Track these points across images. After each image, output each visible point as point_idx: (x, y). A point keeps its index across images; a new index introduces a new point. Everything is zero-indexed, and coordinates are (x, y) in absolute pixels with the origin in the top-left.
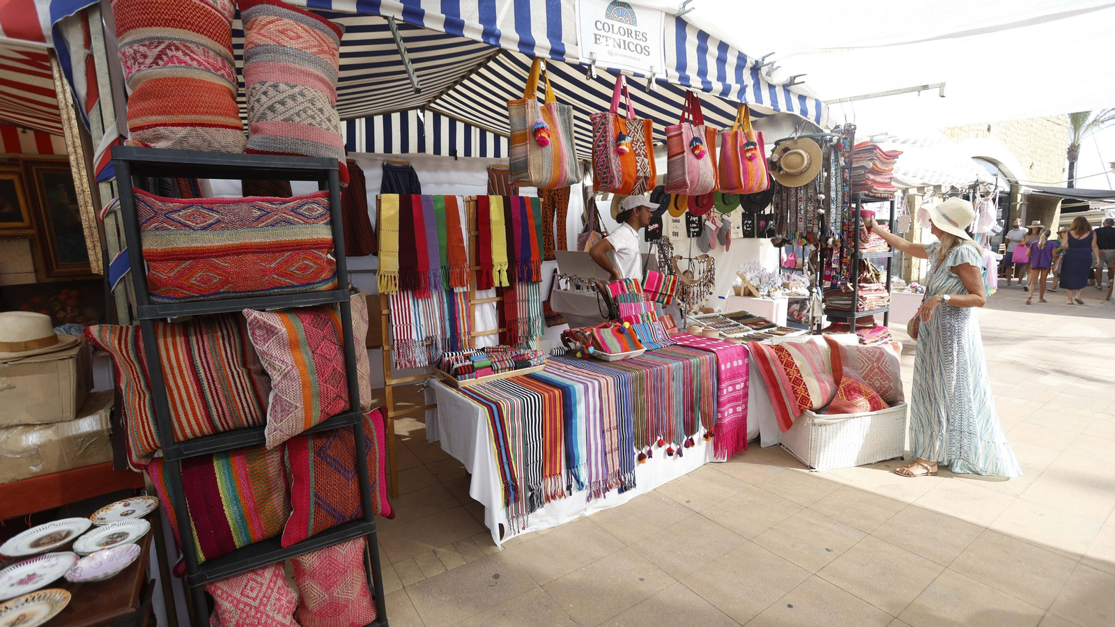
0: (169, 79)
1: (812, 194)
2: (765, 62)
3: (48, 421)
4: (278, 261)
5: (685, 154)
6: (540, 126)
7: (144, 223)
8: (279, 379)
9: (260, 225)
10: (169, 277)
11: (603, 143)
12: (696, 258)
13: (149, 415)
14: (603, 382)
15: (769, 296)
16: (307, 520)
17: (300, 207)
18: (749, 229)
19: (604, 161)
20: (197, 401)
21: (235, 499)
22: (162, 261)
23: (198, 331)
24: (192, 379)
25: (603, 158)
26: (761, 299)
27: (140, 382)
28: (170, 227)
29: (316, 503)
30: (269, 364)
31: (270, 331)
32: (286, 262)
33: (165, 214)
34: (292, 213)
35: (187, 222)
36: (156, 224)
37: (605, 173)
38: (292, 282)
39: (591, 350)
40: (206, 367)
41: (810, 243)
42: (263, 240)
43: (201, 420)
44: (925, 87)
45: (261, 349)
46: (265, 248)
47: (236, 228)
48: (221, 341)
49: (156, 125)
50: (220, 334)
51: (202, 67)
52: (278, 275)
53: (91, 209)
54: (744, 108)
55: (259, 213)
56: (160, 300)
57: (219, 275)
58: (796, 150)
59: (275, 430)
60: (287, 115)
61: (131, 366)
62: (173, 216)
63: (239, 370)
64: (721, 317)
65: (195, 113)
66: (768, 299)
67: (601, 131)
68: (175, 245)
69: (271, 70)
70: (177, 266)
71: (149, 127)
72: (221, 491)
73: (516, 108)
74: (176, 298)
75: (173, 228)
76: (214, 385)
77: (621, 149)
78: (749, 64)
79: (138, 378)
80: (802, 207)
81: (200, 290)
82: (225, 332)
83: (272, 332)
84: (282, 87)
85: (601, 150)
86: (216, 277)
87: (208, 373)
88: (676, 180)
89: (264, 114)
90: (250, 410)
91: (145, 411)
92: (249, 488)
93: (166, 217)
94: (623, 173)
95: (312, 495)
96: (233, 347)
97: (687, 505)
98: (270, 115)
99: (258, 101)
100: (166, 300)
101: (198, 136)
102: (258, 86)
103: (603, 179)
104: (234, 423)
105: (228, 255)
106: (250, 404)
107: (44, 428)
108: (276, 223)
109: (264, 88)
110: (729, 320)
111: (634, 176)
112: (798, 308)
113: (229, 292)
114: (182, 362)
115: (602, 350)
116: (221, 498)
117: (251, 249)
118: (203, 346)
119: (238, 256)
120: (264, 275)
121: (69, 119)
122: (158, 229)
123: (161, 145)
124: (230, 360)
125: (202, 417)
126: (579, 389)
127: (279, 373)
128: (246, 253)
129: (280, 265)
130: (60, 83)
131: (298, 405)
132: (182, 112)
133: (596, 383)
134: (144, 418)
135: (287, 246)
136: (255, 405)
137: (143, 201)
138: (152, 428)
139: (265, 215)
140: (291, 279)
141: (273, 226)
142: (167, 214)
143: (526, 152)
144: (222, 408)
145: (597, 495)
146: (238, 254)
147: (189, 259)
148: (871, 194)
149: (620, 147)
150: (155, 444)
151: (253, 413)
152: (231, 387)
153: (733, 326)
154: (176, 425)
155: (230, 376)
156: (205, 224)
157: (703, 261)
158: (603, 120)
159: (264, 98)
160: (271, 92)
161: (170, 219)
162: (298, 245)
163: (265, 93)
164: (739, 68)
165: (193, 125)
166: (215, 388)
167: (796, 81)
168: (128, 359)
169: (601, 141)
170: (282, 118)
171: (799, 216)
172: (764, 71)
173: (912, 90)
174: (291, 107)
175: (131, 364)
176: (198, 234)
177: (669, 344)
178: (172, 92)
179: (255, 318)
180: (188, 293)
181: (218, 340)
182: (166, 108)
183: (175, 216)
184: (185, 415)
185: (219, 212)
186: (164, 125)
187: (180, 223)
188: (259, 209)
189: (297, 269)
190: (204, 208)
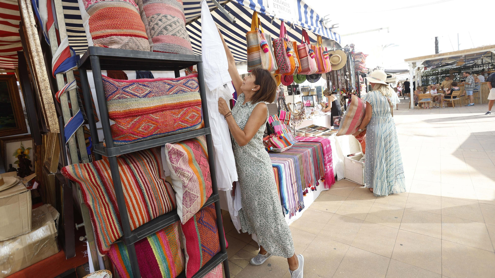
0: (117, 8)
1: (343, 73)
2: (325, 19)
3: (13, 237)
4: (181, 114)
5: (308, 56)
6: (265, 43)
7: (110, 95)
8: (187, 182)
9: (170, 94)
10: (127, 127)
11: (281, 52)
12: (296, 103)
13: (114, 218)
14: (290, 161)
15: (309, 118)
16: (200, 261)
17: (187, 82)
18: (290, 92)
19: (282, 60)
20: (141, 204)
21: (164, 259)
22: (123, 118)
23: (132, 161)
24: (138, 190)
25: (282, 59)
26: (307, 120)
27: (104, 198)
28: (127, 97)
29: (203, 250)
30: (180, 174)
31: (179, 154)
32: (185, 114)
33: (122, 89)
34: (184, 86)
35: (135, 93)
36: (118, 95)
37: (283, 65)
38: (187, 125)
39: (272, 148)
40: (144, 182)
41: (344, 93)
42: (173, 102)
43: (144, 215)
44: (381, 29)
45: (176, 166)
46: (174, 107)
47: (160, 96)
48: (148, 165)
49: (111, 35)
50: (145, 161)
51: (131, 3)
52: (182, 122)
53: (50, 91)
54: (320, 37)
55: (169, 87)
56: (119, 143)
57: (153, 124)
58: (336, 55)
59: (187, 212)
60: (173, 32)
61: (97, 189)
62: (127, 89)
63: (160, 181)
64: (307, 128)
65: (132, 28)
66: (310, 119)
67: (280, 46)
68: (131, 107)
69: (162, 8)
70: (132, 121)
71: (107, 36)
72: (156, 256)
73: (252, 35)
74: (130, 141)
75: (128, 97)
76: (150, 192)
77: (290, 54)
78: (320, 20)
79: (103, 195)
80: (340, 78)
81: (143, 135)
82: (148, 159)
83: (181, 155)
84: (169, 17)
85: (281, 55)
86: (152, 126)
87: (146, 185)
88: (304, 68)
89: (161, 31)
90: (167, 204)
91: (111, 216)
92: (169, 250)
93: (123, 90)
94: (291, 65)
95: (200, 246)
96: (154, 168)
97: (327, 211)
98: (165, 32)
99: (157, 24)
100: (123, 143)
101: (134, 42)
102: (156, 16)
103: (282, 68)
104: (159, 213)
105: (158, 112)
106: (167, 200)
107: (11, 242)
108: (178, 92)
109: (160, 17)
110: (310, 129)
111: (294, 66)
112: (338, 121)
113: (157, 134)
114: (130, 181)
115: (276, 148)
116: (156, 260)
117: (168, 107)
118: (139, 169)
119: (162, 112)
120: (175, 122)
121: (33, 34)
122: (120, 98)
123: (114, 46)
124: (155, 176)
125: (145, 213)
126: (282, 166)
127: (187, 179)
128: (166, 110)
129: (182, 116)
130: (27, 11)
131: (198, 195)
132: (125, 27)
133: (287, 162)
134: (111, 220)
135: (185, 105)
136: (169, 200)
137: (108, 82)
138: (117, 226)
139: (171, 88)
140: (187, 124)
141: (176, 93)
142: (123, 88)
143: (260, 55)
144: (154, 205)
145: (293, 215)
146: (162, 111)
147: (139, 116)
148: (362, 72)
149: (289, 54)
150: (118, 236)
151: (169, 205)
152: (158, 191)
153: (313, 131)
154: (131, 221)
155: (157, 185)
156: (144, 94)
157: (299, 104)
158: (281, 42)
159: (160, 23)
160: (164, 19)
161: (126, 92)
162: (189, 104)
163: (160, 20)
164: (317, 20)
165: (131, 35)
166: (151, 194)
167: (334, 26)
168: (95, 184)
169: (280, 51)
170: (172, 34)
171: (339, 82)
172: (324, 22)
173: (376, 30)
174: (175, 28)
175: (98, 187)
176: (143, 100)
177: (297, 142)
178: (119, 15)
179: (173, 148)
180: (137, 137)
181: (146, 165)
182: (117, 25)
183: (127, 90)
184: (136, 214)
185: (149, 87)
186: (116, 35)
187: (132, 94)
188: (168, 84)
189: (190, 118)
190: (141, 85)
